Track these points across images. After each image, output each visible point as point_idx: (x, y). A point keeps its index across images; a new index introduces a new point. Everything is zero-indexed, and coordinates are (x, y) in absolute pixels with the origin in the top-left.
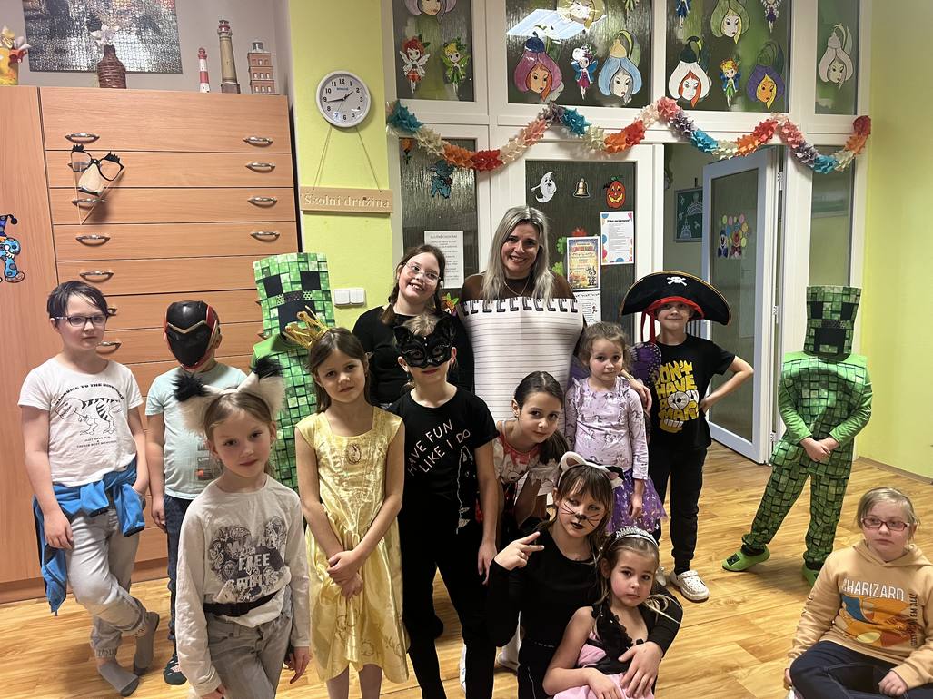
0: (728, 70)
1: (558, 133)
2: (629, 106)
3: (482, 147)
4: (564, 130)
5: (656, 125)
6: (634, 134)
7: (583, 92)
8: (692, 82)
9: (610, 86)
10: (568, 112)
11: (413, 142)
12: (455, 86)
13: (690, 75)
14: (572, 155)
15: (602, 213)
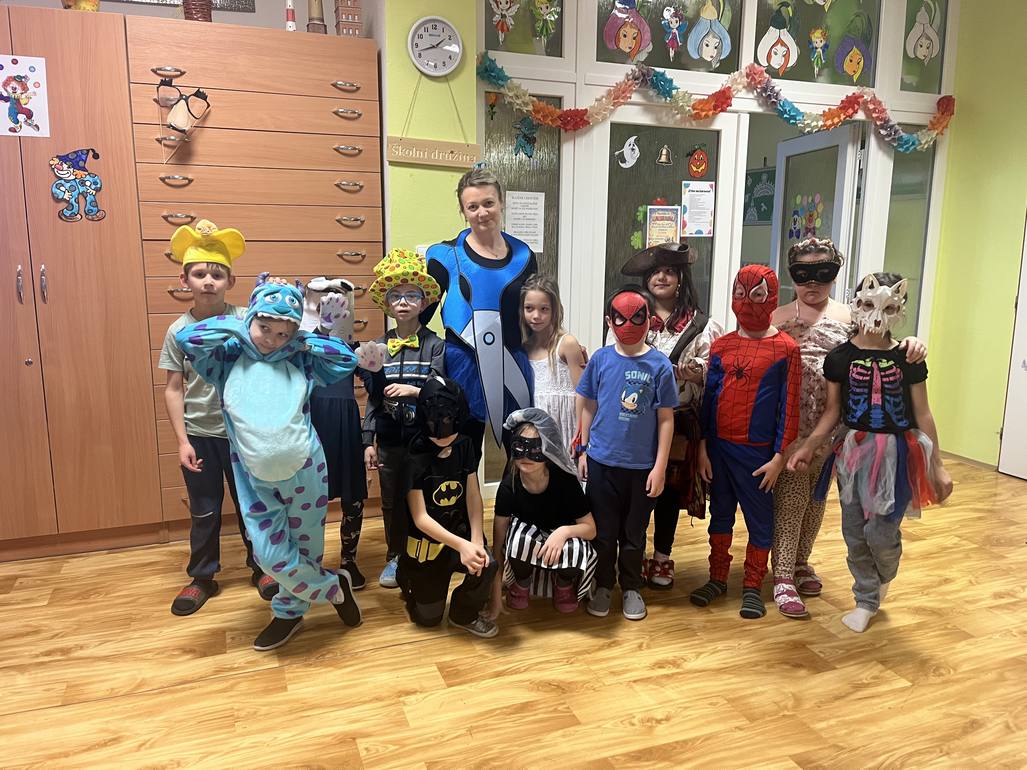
0: (817, 39)
1: (645, 96)
2: (717, 71)
3: (567, 106)
4: (651, 93)
5: (743, 93)
6: (721, 101)
7: (672, 54)
8: (781, 50)
9: (699, 50)
10: (657, 74)
11: (500, 96)
12: (544, 40)
13: (780, 41)
14: (658, 120)
15: (684, 182)
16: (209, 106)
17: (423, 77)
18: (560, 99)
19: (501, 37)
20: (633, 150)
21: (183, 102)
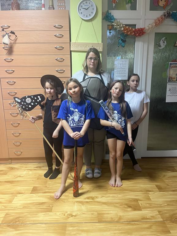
3: (138, 27)
11: (112, 26)
12: (130, 5)
16: (16, 36)
17: (83, 21)
18: (135, 25)
19: (114, 5)
20: (164, 42)
21: (7, 35)
